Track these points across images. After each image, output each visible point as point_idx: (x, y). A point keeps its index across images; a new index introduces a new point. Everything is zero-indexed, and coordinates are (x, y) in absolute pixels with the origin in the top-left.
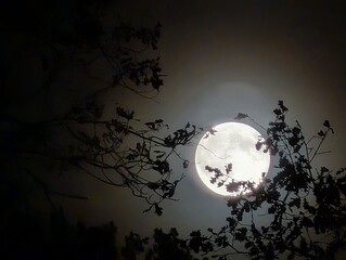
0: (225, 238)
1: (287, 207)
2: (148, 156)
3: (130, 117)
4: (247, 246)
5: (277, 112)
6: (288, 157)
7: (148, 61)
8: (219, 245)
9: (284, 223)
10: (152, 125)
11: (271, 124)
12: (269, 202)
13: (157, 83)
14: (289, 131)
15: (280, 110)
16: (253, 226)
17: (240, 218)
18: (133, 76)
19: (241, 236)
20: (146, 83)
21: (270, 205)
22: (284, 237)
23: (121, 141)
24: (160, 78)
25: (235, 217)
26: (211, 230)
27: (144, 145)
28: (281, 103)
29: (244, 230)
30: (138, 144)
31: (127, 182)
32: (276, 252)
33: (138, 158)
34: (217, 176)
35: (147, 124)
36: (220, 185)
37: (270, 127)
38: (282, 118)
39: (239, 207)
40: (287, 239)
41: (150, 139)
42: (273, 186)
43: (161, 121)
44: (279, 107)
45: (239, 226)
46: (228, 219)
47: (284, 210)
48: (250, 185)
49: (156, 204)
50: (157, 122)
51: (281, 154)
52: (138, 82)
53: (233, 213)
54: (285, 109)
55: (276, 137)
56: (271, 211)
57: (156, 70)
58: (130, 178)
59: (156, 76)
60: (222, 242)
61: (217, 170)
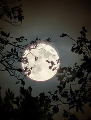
0: (57, 96)
1: (88, 80)
2: (17, 55)
3: (7, 36)
4: (68, 100)
5: (82, 33)
6: (88, 55)
7: (16, 7)
8: (54, 100)
9: (87, 89)
10: (18, 40)
11: (79, 38)
12: (79, 78)
13: (21, 19)
14: (88, 42)
15: (84, 32)
16: (71, 90)
17: (64, 86)
18: (9, 15)
19: (65, 95)
20: (15, 18)
21: (79, 80)
22: (87, 95)
23: (3, 48)
24: (22, 16)
25: (62, 86)
26: (49, 93)
27: (15, 50)
28: (84, 28)
29: (67, 92)
30: (12, 50)
31: (7, 69)
32: (83, 103)
33: (12, 57)
34: (52, 65)
35: (16, 39)
36: (54, 70)
37: (79, 40)
38: (85, 36)
39: (64, 81)
40: (88, 96)
41: (18, 47)
42: (81, 70)
43: (23, 38)
44: (83, 30)
45: (64, 91)
46: (58, 87)
47: (86, 82)
48: (69, 70)
49: (22, 80)
50: (21, 38)
51: (84, 54)
52: (11, 18)
53: (61, 84)
54: (86, 31)
55: (82, 45)
56: (80, 83)
57: (20, 11)
58: (8, 67)
59: (20, 15)
60: (56, 98)
61: (52, 63)
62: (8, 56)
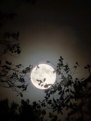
0: (44, 104)
2: (17, 77)
3: (10, 64)
4: (52, 106)
5: (60, 60)
6: (64, 75)
7: (15, 45)
9: (64, 98)
10: (18, 66)
11: (58, 64)
13: (19, 52)
14: (64, 66)
15: (61, 59)
16: (54, 99)
17: (49, 96)
18: (11, 50)
19: (50, 102)
20: (15, 52)
22: (64, 102)
23: (8, 72)
25: (47, 96)
26: (39, 101)
27: (16, 73)
28: (61, 57)
29: (51, 101)
31: (10, 86)
32: (62, 108)
33: (14, 78)
34: (41, 83)
36: (42, 86)
38: (62, 62)
39: (49, 93)
41: (17, 71)
42: (60, 85)
43: (21, 65)
45: (49, 99)
46: (45, 97)
47: (64, 93)
49: (21, 93)
51: (62, 74)
52: (12, 52)
53: (47, 95)
54: (62, 59)
55: (60, 69)
56: (59, 94)
57: (18, 47)
58: (11, 84)
59: (19, 50)
60: (43, 105)
61: (40, 81)
62: (12, 78)
